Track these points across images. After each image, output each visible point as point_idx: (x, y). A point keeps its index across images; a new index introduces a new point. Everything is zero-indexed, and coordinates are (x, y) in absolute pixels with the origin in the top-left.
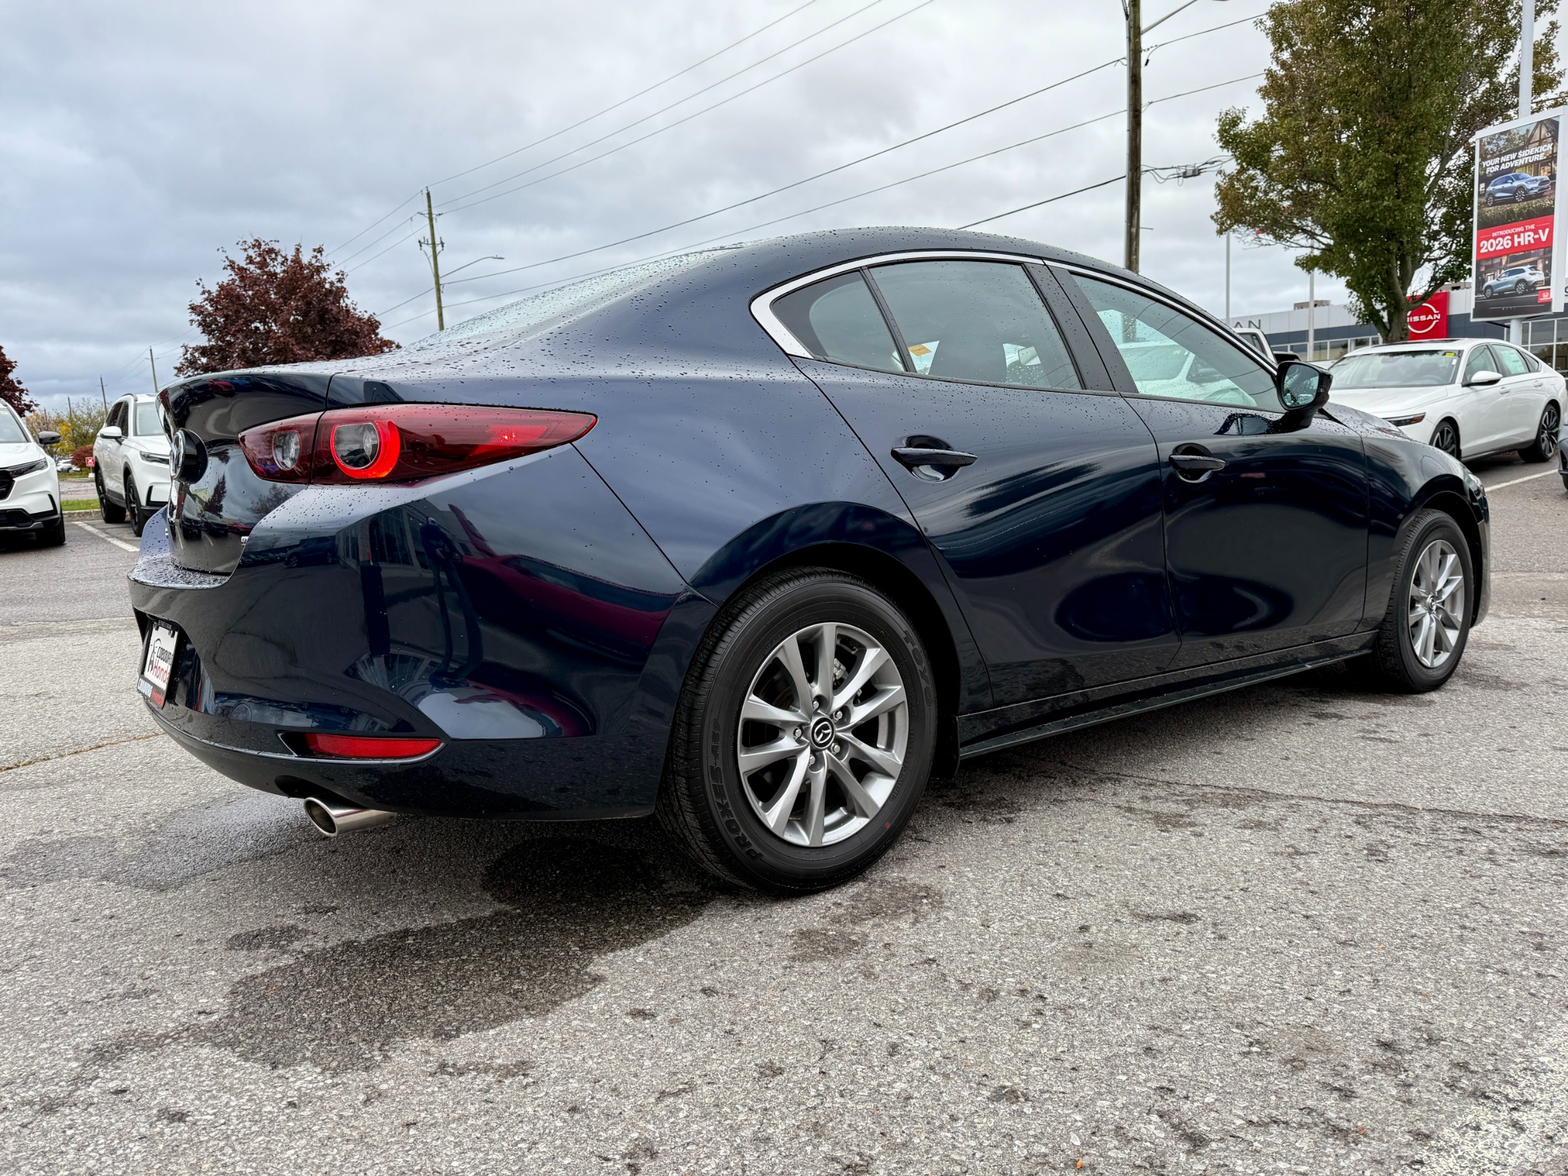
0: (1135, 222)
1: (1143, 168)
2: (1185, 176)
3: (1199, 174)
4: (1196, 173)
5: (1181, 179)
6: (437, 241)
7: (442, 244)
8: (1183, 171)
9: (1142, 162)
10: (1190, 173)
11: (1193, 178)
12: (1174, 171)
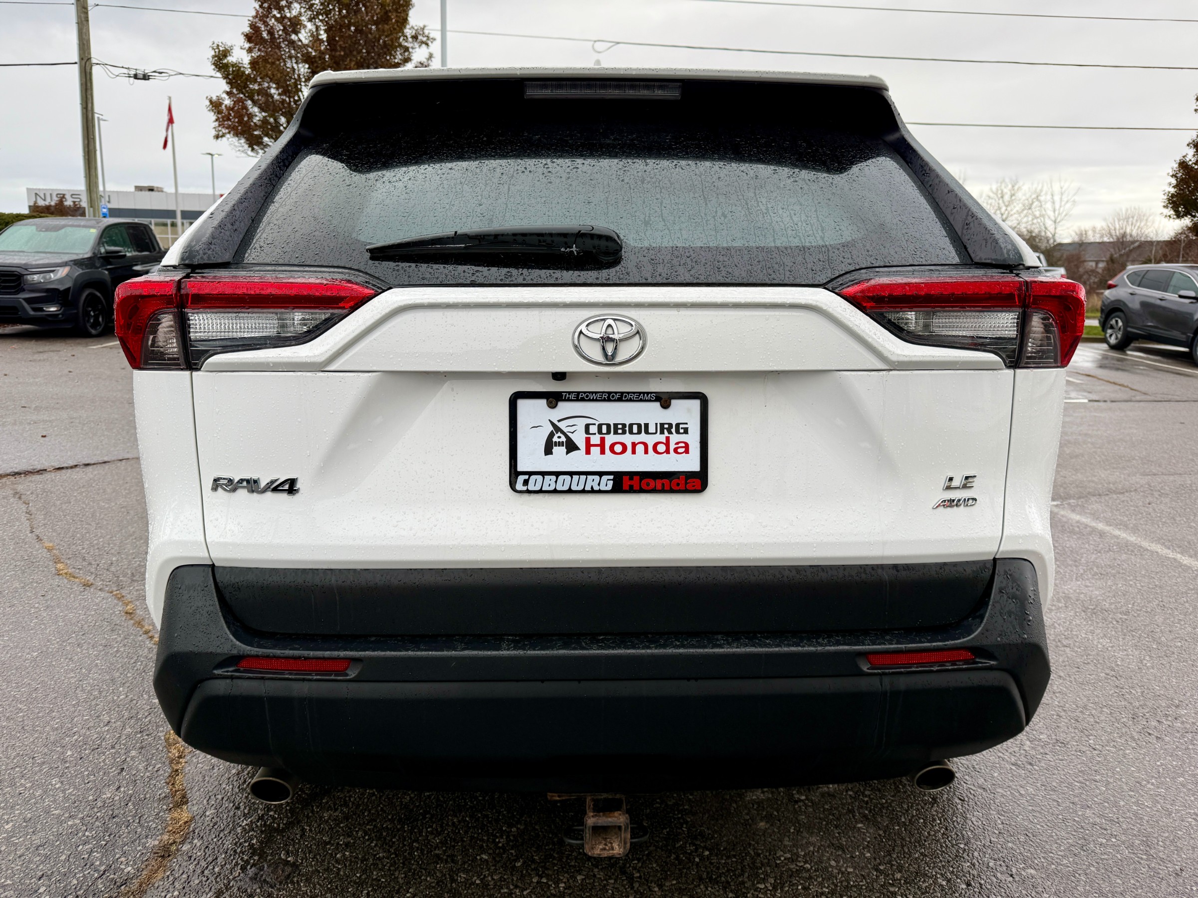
0: (90, 105)
1: (94, 61)
2: (136, 77)
3: (149, 79)
4: (146, 77)
5: (132, 79)
8: (132, 73)
9: (93, 55)
10: (141, 76)
11: (143, 81)
12: (126, 71)
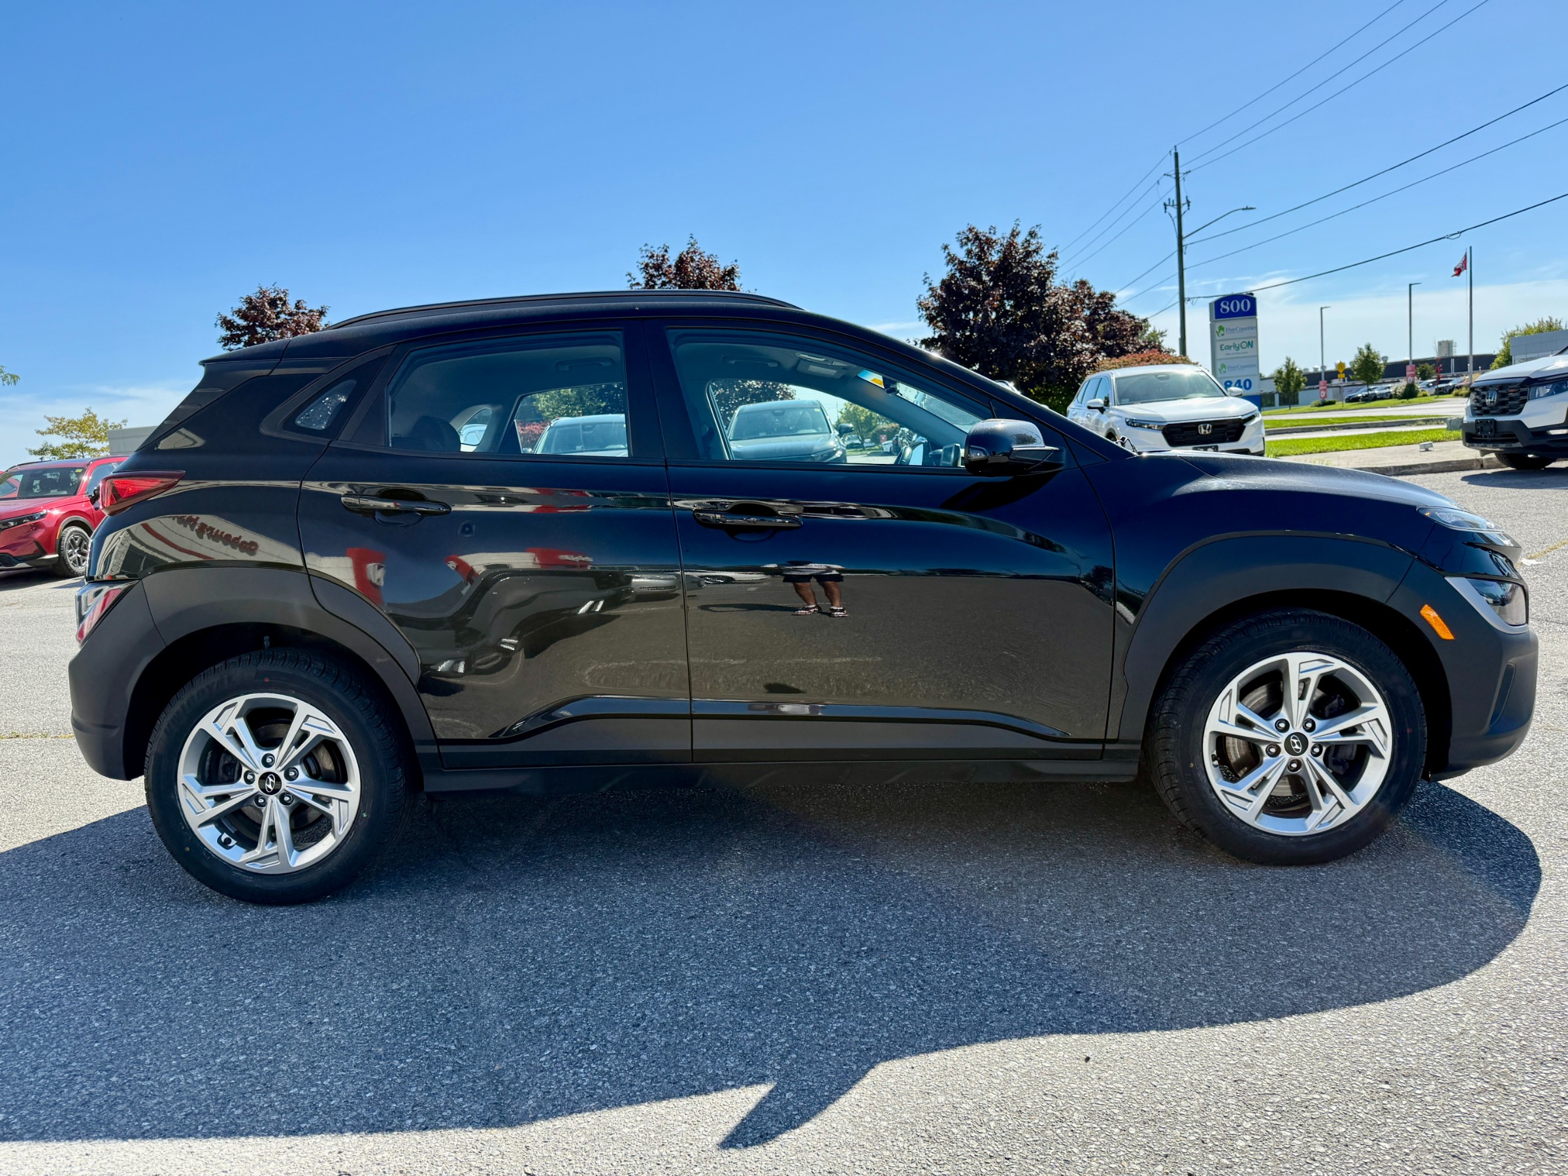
6: (1183, 201)
7: (1188, 202)
